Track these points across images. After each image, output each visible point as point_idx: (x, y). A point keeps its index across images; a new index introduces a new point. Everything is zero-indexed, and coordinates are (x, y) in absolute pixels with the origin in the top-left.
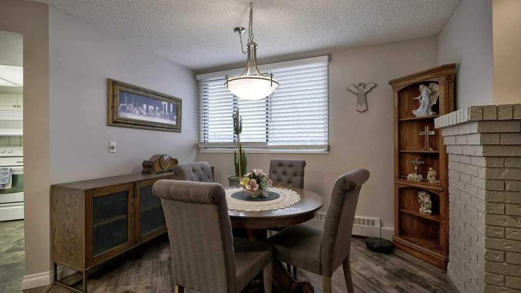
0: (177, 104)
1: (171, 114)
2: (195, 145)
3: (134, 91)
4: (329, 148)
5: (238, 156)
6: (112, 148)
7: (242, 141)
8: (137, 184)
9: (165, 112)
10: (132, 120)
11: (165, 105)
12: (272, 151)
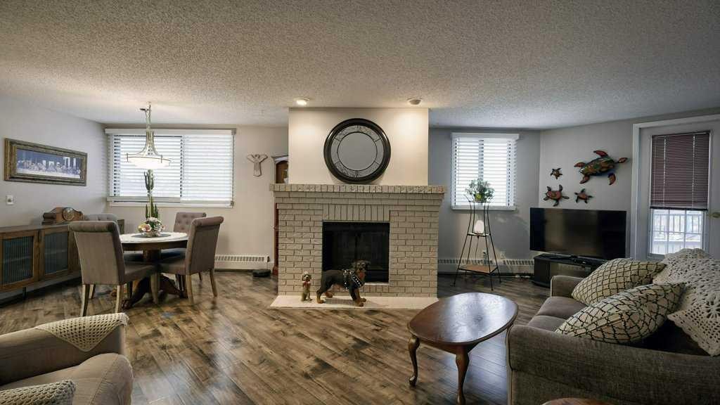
0: (81, 159)
1: (75, 168)
2: (103, 198)
3: (33, 149)
4: (232, 203)
5: (149, 210)
6: (10, 201)
7: (154, 195)
8: (43, 231)
9: (67, 167)
10: (30, 175)
11: (67, 160)
12: (185, 205)
